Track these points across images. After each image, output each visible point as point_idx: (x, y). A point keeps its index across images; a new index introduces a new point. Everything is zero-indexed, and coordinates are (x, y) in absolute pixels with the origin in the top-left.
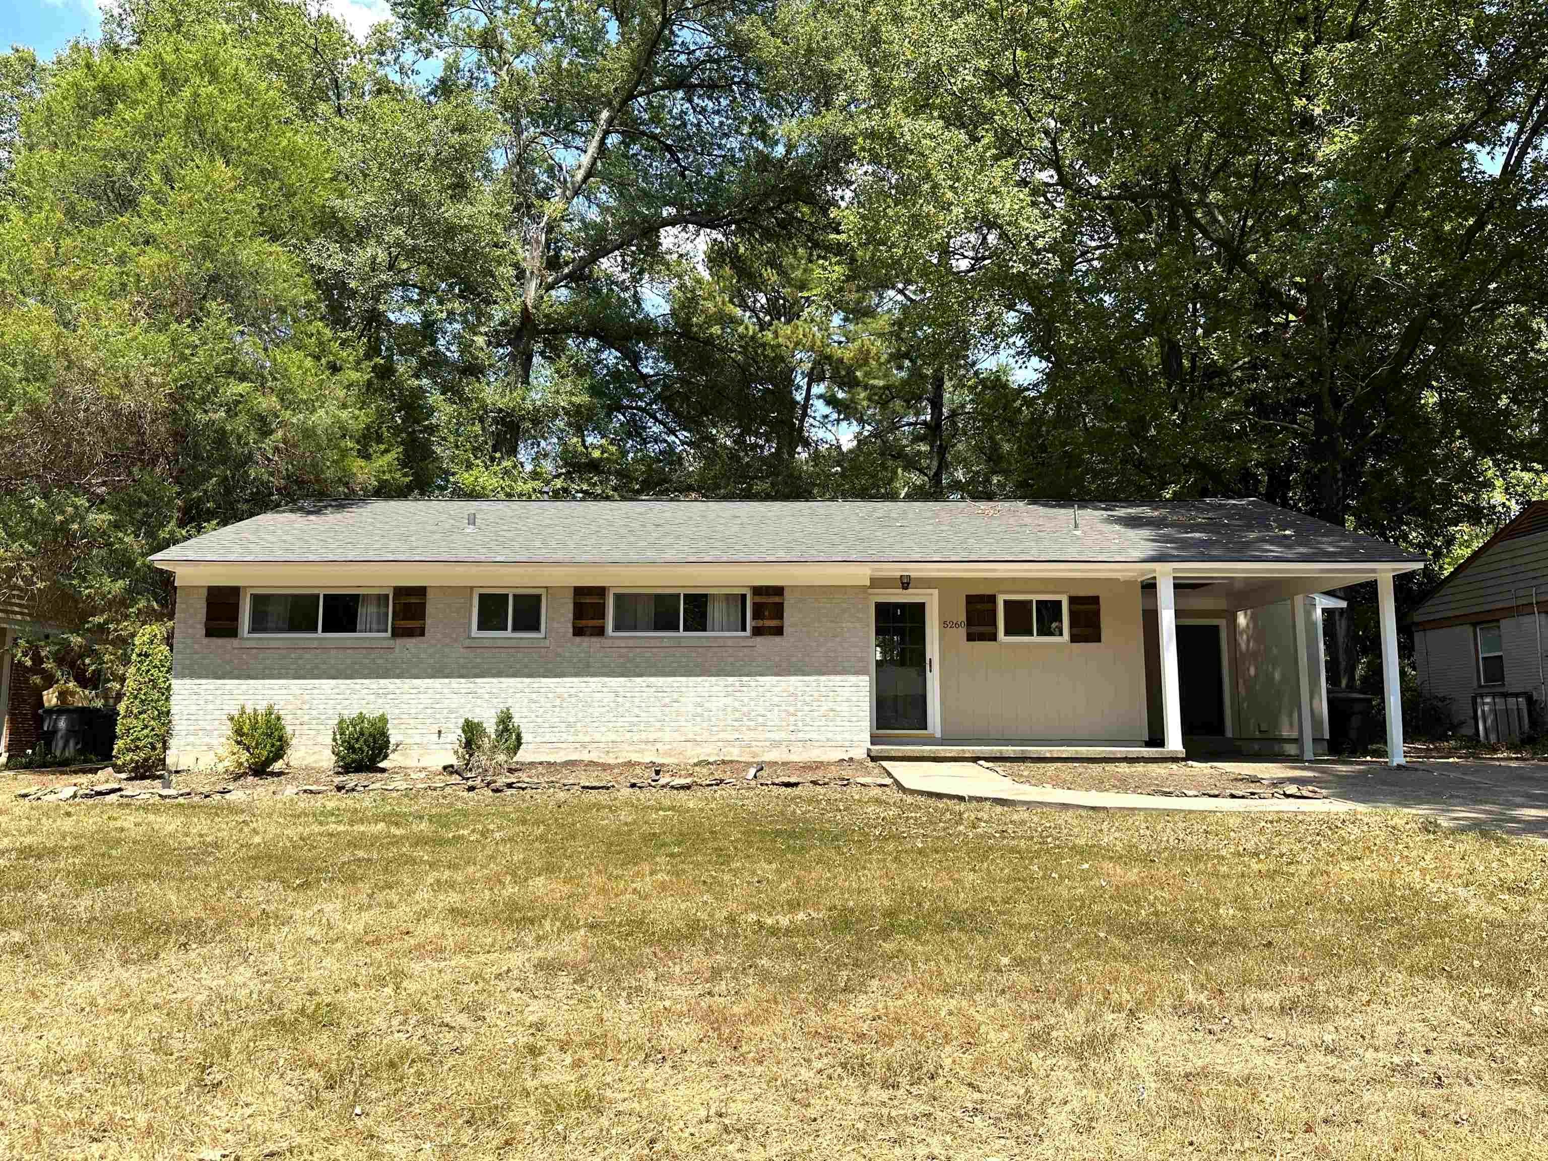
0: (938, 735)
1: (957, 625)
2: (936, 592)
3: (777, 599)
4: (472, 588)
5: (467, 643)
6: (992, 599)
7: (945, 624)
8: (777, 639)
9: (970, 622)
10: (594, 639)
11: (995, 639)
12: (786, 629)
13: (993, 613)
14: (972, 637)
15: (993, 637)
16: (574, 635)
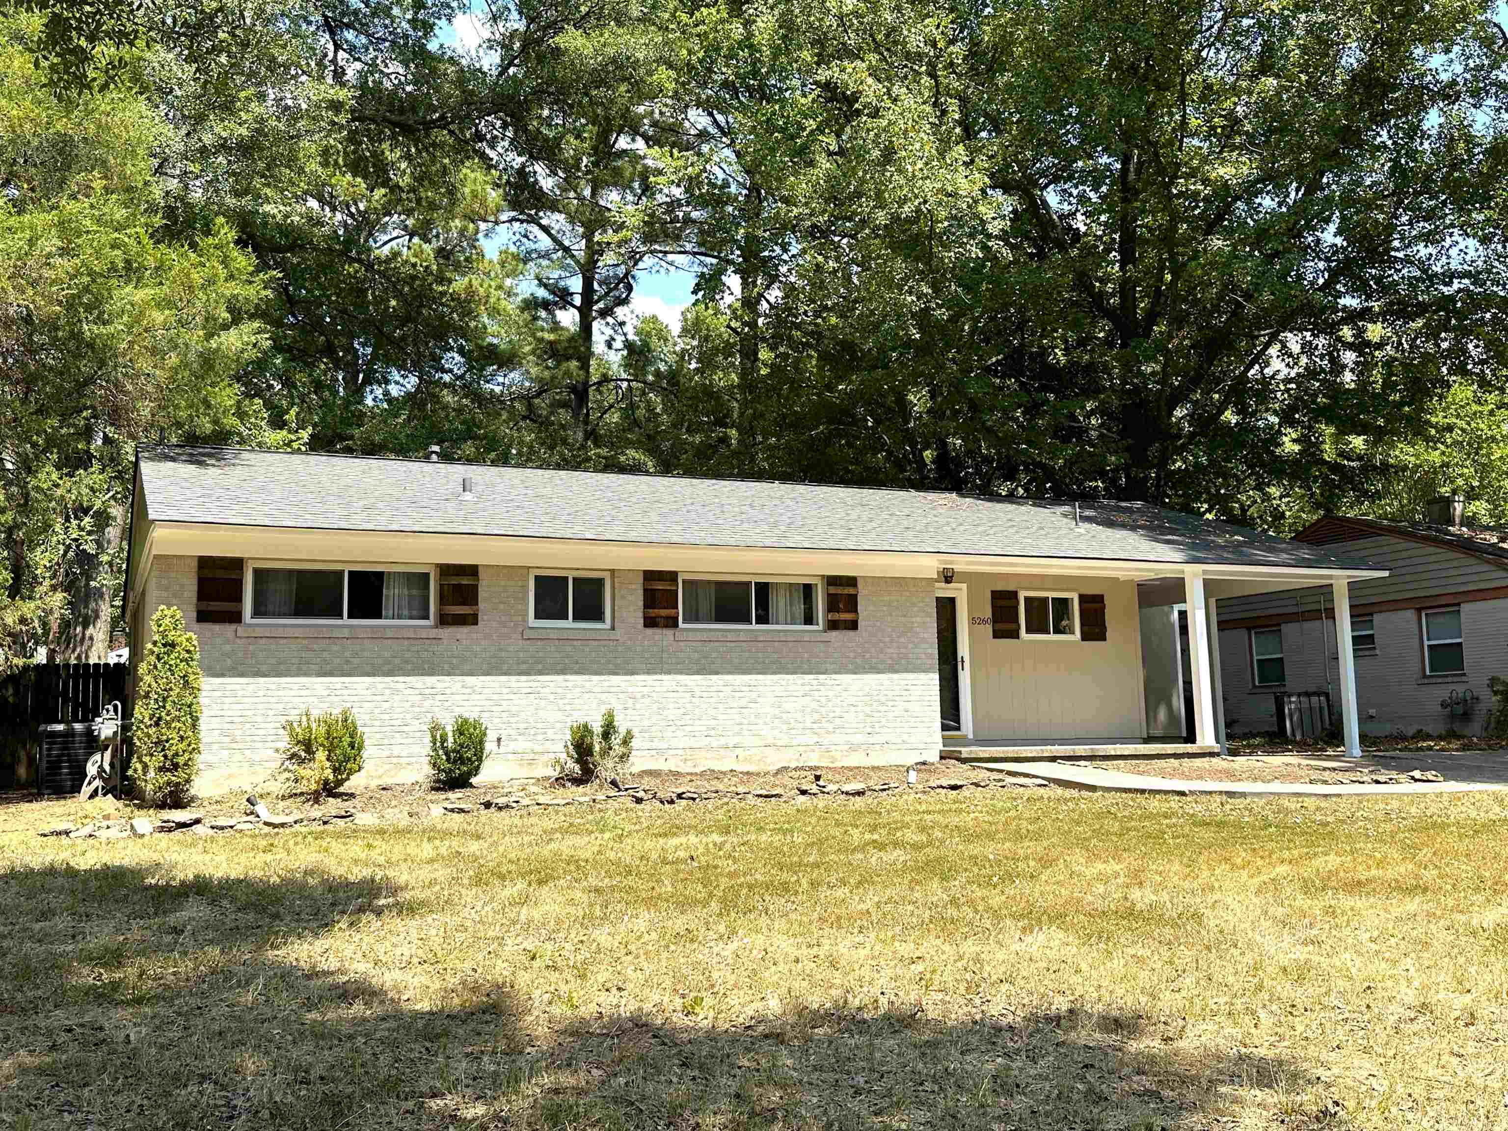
0: (971, 736)
1: (984, 622)
2: (964, 586)
3: (850, 591)
4: (527, 568)
6: (1014, 595)
7: (973, 621)
8: (851, 633)
9: (995, 618)
10: (675, 631)
11: (1017, 636)
12: (861, 624)
13: (1016, 608)
14: (998, 634)
15: (1015, 635)
16: (645, 626)
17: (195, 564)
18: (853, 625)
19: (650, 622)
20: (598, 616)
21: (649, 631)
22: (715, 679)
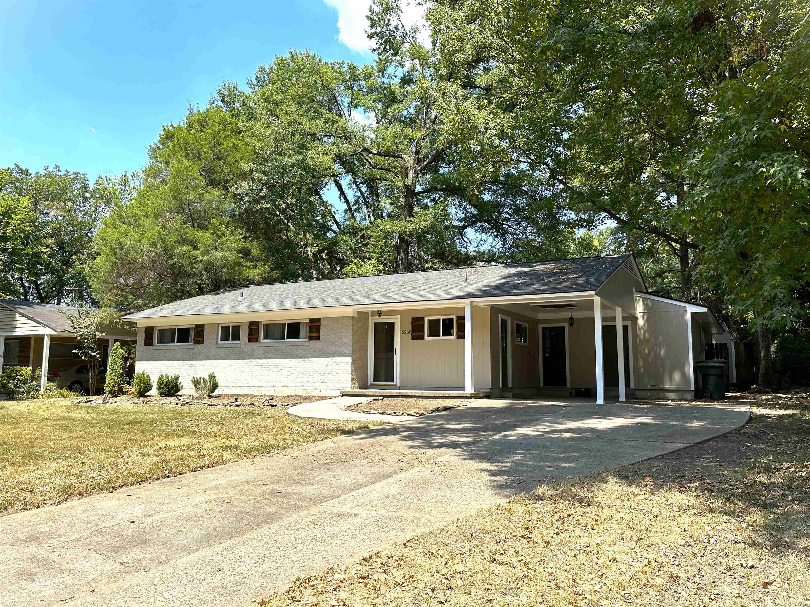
0: (398, 385)
1: (408, 332)
2: (399, 317)
3: (317, 324)
4: (219, 324)
5: (217, 346)
6: (423, 319)
7: (403, 332)
8: (318, 341)
9: (413, 331)
10: (255, 343)
11: (423, 339)
12: (321, 337)
13: (423, 326)
14: (414, 338)
15: (422, 338)
16: (249, 342)
17: (144, 329)
18: (318, 338)
19: (250, 341)
20: (238, 339)
21: (250, 344)
22: (269, 360)
